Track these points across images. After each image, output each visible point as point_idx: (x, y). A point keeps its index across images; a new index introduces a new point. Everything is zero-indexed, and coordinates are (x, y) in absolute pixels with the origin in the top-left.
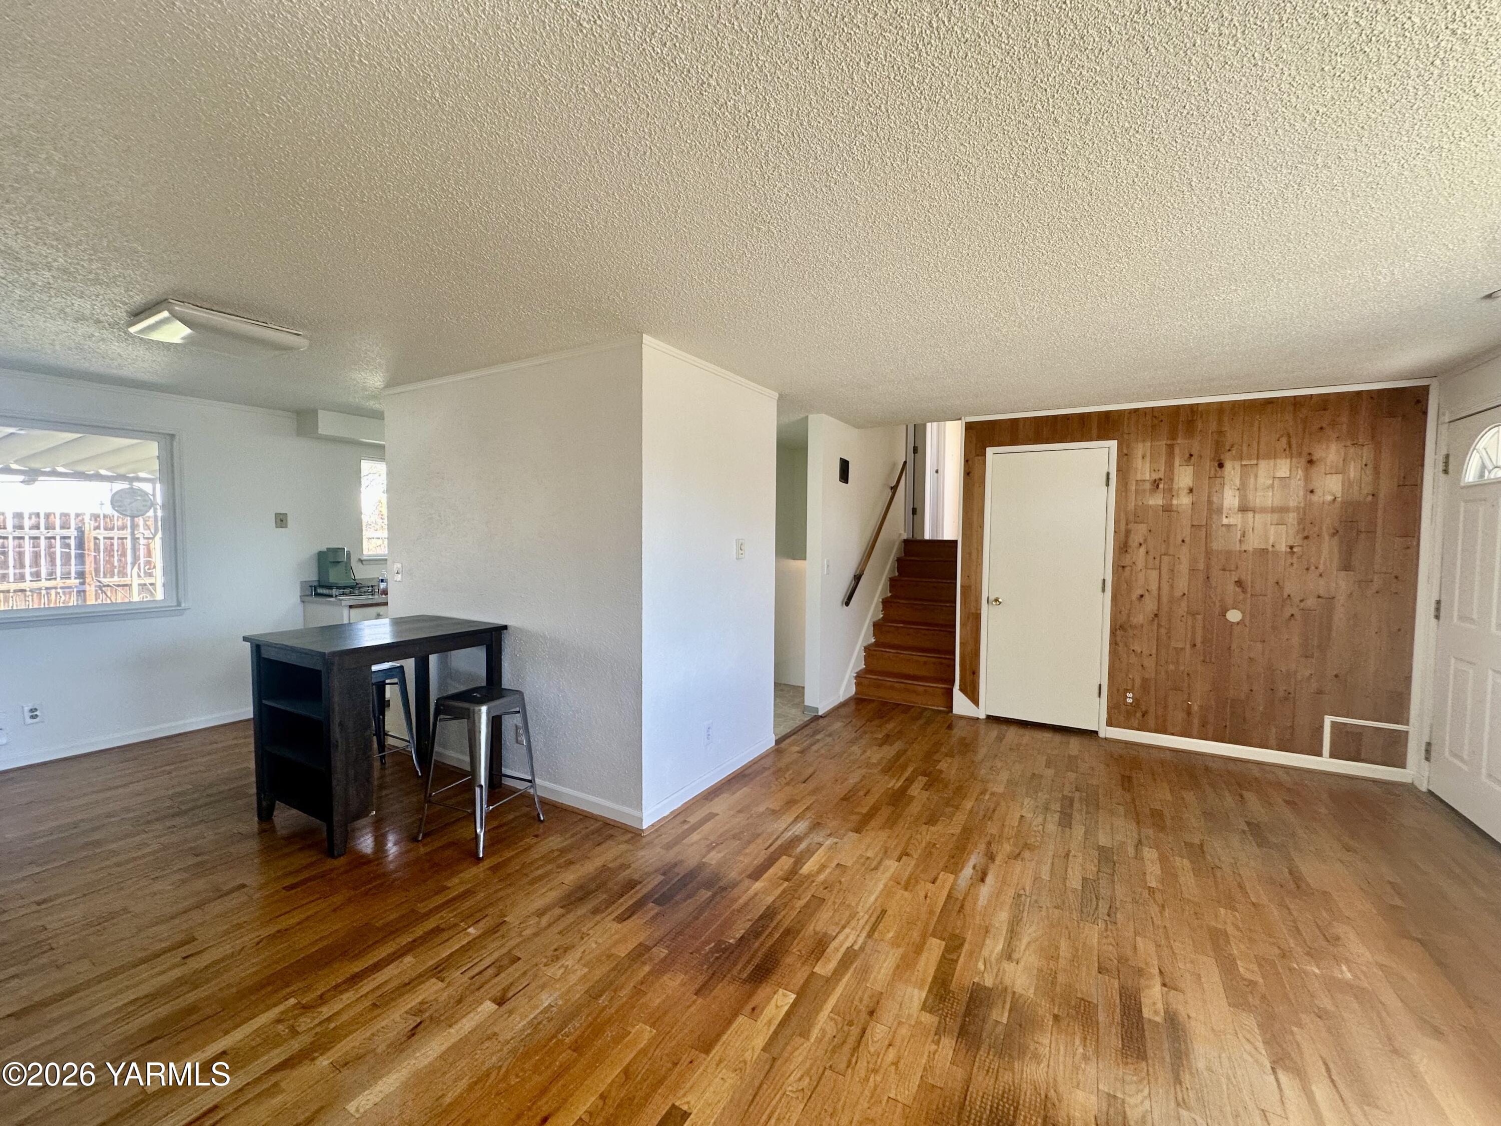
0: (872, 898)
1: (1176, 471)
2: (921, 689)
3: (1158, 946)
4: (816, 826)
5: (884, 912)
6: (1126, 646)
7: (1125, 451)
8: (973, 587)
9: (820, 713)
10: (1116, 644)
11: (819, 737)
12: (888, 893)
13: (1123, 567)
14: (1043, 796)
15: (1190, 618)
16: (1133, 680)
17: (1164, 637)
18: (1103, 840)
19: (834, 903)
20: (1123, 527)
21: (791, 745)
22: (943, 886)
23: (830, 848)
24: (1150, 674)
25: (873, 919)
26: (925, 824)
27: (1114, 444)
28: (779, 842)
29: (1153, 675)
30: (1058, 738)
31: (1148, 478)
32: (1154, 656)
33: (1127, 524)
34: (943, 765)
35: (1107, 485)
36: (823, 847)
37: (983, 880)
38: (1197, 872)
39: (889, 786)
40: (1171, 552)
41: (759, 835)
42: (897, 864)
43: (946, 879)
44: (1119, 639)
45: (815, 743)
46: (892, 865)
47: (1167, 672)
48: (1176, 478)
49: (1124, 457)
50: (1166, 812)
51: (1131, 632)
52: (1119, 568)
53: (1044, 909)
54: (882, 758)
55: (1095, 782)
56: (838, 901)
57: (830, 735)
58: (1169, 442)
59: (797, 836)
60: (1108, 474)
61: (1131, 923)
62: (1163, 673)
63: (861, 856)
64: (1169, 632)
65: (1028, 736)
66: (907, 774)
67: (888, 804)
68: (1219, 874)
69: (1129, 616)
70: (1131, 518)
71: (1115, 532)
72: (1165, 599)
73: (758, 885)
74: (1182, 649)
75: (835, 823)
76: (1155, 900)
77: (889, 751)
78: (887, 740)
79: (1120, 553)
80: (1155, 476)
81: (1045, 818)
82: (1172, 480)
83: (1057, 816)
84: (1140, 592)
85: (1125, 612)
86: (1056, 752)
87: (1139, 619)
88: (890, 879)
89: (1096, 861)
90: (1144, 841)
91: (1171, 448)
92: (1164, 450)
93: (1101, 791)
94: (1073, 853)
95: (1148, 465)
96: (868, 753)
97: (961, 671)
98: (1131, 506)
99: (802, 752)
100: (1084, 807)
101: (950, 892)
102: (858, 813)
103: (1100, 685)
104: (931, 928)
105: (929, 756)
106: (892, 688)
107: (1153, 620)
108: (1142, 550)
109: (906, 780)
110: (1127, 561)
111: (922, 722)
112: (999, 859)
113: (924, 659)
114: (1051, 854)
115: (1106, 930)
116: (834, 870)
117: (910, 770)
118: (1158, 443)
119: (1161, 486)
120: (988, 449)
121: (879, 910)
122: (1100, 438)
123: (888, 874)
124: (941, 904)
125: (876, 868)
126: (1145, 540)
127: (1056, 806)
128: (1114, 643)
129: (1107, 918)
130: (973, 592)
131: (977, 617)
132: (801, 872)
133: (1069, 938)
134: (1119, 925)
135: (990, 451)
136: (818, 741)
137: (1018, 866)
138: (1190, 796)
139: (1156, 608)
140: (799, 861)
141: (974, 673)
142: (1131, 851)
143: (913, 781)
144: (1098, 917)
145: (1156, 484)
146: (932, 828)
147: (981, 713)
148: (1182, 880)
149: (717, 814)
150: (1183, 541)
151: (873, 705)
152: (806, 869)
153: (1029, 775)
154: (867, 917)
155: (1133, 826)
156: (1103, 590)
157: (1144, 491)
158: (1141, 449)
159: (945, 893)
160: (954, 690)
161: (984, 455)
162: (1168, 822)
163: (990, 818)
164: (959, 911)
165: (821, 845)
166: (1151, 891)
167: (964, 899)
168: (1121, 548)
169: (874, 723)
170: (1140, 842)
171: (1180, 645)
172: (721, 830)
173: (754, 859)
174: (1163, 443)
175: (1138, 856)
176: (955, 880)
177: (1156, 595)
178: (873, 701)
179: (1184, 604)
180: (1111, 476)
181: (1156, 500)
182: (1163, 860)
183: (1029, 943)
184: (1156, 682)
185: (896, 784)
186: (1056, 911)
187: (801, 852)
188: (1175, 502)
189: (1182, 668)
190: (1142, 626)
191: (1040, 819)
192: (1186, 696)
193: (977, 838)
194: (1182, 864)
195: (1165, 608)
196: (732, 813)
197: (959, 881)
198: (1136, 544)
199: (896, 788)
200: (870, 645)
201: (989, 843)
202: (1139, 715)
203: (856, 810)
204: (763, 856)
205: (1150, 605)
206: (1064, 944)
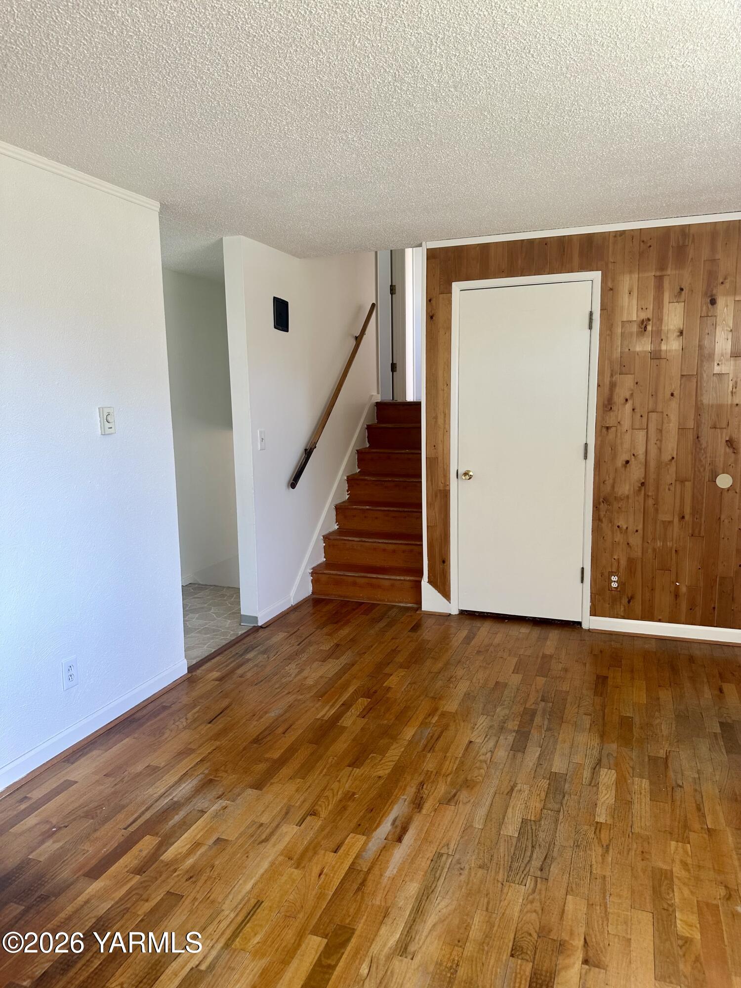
0: (249, 886)
1: (665, 310)
2: (387, 583)
3: (590, 905)
4: (208, 783)
5: (259, 904)
6: (611, 522)
7: (610, 285)
8: (440, 458)
9: (260, 624)
10: (600, 520)
11: (250, 656)
12: (273, 873)
13: (608, 428)
14: (501, 712)
15: (678, 486)
16: (618, 561)
17: (651, 510)
18: (558, 765)
19: (195, 899)
20: (607, 380)
21: (211, 670)
22: (347, 854)
23: (216, 815)
24: (637, 553)
25: (240, 919)
26: (349, 766)
27: (597, 275)
28: (147, 815)
29: (640, 554)
30: (535, 632)
31: (635, 318)
32: (640, 531)
33: (612, 376)
34: (392, 681)
35: (590, 328)
36: (206, 816)
37: (400, 840)
38: (654, 797)
39: (318, 717)
40: (660, 410)
41: (124, 807)
42: (296, 828)
43: (355, 842)
44: (602, 514)
45: (241, 665)
46: (289, 832)
47: (654, 550)
48: (665, 318)
49: (609, 292)
50: (637, 720)
51: (616, 505)
52: (603, 429)
53: (466, 872)
54: (321, 677)
55: (565, 687)
56: (200, 897)
57: (264, 652)
58: (658, 274)
59: (176, 802)
60: (591, 314)
61: (566, 876)
62: (650, 551)
63: (253, 822)
64: (656, 503)
65: (502, 632)
66: (345, 697)
67: (310, 742)
68: (678, 794)
69: (613, 487)
70: (617, 368)
71: (599, 386)
72: (652, 464)
73: (97, 886)
74: (669, 522)
75: (233, 777)
76: (600, 840)
77: (332, 667)
78: (335, 652)
79: (605, 412)
80: (643, 316)
81: (497, 742)
82: (661, 320)
83: (511, 738)
84: (625, 457)
85: (609, 482)
86: (528, 653)
87: (625, 489)
88: (281, 854)
89: (543, 795)
90: (605, 761)
91: (660, 279)
92: (652, 283)
93: (569, 699)
94: (518, 787)
95: (635, 302)
96: (305, 673)
97: (429, 560)
98: (617, 354)
99: (220, 679)
100: (546, 722)
101: (353, 863)
102: (267, 760)
103: (583, 568)
104: (314, 921)
105: (379, 671)
106: (354, 584)
107: (640, 490)
108: (629, 406)
109: (343, 704)
110: (611, 421)
111: (382, 624)
112: (427, 807)
113: (391, 547)
114: (492, 790)
115: (534, 891)
116: (210, 847)
117: (351, 690)
118: (646, 275)
119: (649, 328)
120: (454, 284)
121: (253, 901)
122: (583, 268)
123: (280, 847)
124: (336, 882)
125: (266, 840)
126: (632, 395)
127: (513, 725)
128: (597, 518)
129: (539, 873)
130: (439, 464)
131: (444, 495)
132: (162, 858)
133: (487, 910)
134: (550, 883)
135: (456, 286)
136: (248, 660)
137: (449, 811)
138: (665, 696)
139: (643, 476)
140: (166, 842)
141: (444, 562)
142: (587, 774)
143: (351, 706)
144: (528, 874)
145: (643, 325)
146: (357, 771)
147: (453, 608)
148: (636, 807)
149: (76, 782)
150: (672, 395)
151: (329, 607)
152: (170, 854)
153: (491, 684)
154: (232, 915)
155: (595, 742)
156: (586, 457)
157: (631, 334)
158: (627, 282)
159: (346, 866)
160: (423, 582)
161: (450, 292)
162: (636, 731)
163: (432, 749)
164: (359, 889)
165: (203, 812)
166: (598, 827)
167: (370, 870)
168: (605, 406)
169: (325, 630)
170: (599, 763)
171: (667, 518)
172: (71, 808)
173: (105, 845)
174: (650, 274)
175: (594, 783)
176: (366, 843)
177: (643, 460)
178: (330, 601)
179: (673, 469)
180: (594, 317)
181: (643, 346)
182: (621, 784)
183: (434, 926)
184: (642, 562)
185: (326, 712)
186: (481, 872)
187: (174, 826)
188: (664, 347)
189: (669, 544)
190: (628, 497)
191: (491, 744)
192: (673, 578)
193: (408, 778)
194: (641, 785)
195: (652, 476)
196: (97, 777)
197: (370, 844)
198: (622, 400)
199: (326, 718)
200: (330, 534)
201: (422, 784)
202: (625, 600)
203: (267, 756)
204: (119, 837)
205: (636, 473)
206: (478, 921)
